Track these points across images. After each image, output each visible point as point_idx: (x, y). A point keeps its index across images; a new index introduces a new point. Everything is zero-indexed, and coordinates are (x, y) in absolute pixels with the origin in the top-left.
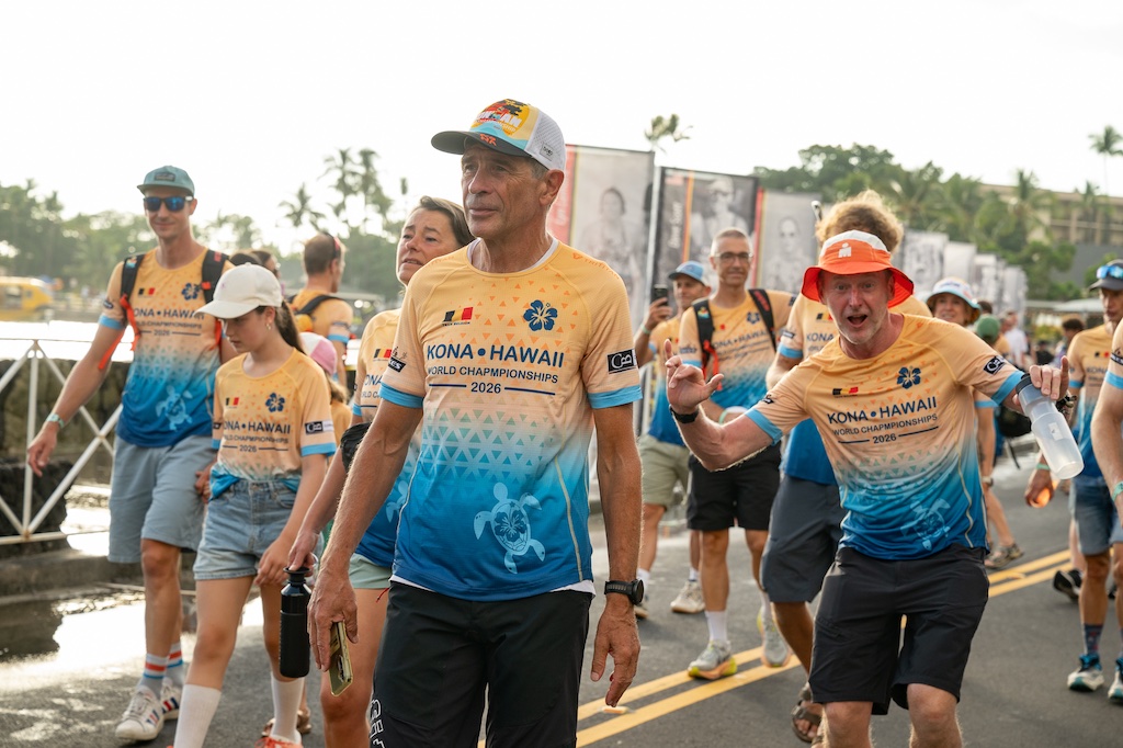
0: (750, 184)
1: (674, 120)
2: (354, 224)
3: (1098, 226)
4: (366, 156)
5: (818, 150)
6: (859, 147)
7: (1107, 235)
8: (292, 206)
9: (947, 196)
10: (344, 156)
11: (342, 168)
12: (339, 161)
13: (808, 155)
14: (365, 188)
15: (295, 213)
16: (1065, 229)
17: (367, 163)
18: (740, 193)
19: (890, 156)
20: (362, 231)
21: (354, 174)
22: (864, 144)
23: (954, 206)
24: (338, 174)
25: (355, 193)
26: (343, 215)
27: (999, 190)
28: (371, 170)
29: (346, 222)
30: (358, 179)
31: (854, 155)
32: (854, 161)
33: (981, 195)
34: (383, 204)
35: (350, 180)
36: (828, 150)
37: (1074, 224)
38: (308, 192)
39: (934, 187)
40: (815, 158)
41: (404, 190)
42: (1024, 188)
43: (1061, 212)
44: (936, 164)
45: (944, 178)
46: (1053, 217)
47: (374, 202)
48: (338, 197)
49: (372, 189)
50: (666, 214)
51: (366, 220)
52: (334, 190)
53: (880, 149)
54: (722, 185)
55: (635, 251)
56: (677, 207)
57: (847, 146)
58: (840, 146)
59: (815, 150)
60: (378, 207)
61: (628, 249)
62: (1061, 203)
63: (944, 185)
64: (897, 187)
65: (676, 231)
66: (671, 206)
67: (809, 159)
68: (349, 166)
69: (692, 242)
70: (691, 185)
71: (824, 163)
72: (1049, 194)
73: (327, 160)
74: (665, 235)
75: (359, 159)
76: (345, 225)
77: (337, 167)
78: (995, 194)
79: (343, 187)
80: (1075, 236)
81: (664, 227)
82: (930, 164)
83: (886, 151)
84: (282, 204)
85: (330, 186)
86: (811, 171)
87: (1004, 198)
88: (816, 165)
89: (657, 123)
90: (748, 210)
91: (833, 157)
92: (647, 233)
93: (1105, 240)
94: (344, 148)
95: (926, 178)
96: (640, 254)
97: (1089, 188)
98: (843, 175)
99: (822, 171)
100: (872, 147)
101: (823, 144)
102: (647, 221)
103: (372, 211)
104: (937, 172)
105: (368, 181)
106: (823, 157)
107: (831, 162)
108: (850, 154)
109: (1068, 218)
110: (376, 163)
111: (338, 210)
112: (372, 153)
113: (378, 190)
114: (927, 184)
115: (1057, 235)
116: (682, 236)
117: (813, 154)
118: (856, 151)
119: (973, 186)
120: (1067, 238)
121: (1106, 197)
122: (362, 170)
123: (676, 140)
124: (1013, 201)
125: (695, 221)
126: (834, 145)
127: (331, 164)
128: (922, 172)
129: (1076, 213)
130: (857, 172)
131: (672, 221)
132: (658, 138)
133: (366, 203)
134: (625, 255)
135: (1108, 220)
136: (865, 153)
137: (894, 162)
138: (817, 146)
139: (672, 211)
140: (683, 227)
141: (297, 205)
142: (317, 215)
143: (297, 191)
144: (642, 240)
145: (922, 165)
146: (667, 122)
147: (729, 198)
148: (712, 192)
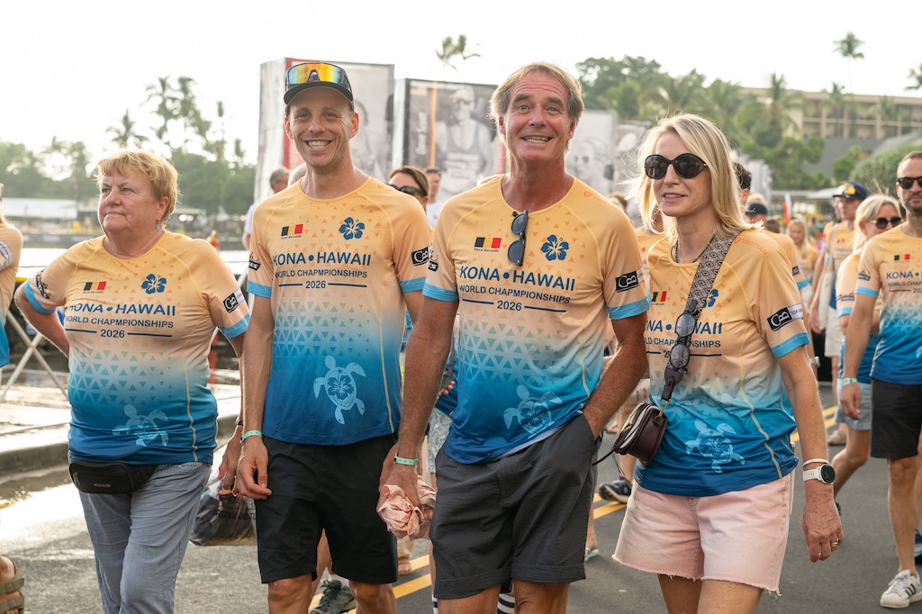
1: (462, 40)
2: (175, 145)
3: (845, 121)
4: (184, 83)
5: (593, 63)
6: (629, 58)
7: (853, 129)
8: (118, 132)
9: (709, 98)
10: (163, 83)
11: (161, 95)
12: (160, 89)
13: (584, 67)
14: (184, 113)
15: (120, 137)
16: (817, 125)
17: (185, 90)
18: (481, 101)
19: (658, 66)
20: (184, 152)
21: (174, 99)
22: (634, 56)
23: (716, 108)
24: (159, 100)
25: (176, 117)
26: (166, 137)
27: (755, 93)
28: (190, 95)
29: (168, 143)
30: (178, 104)
31: (626, 66)
32: (626, 71)
33: (740, 98)
34: (202, 127)
35: (169, 105)
36: (602, 62)
37: (824, 120)
38: (131, 118)
39: (696, 91)
40: (590, 70)
41: (221, 113)
42: (776, 90)
43: (811, 110)
44: (699, 72)
45: (706, 84)
46: (806, 115)
47: (193, 125)
48: (160, 121)
49: (191, 113)
50: (412, 123)
51: (186, 141)
52: (155, 115)
53: (648, 60)
54: (465, 93)
55: (379, 160)
56: (423, 117)
57: (619, 58)
58: (612, 58)
59: (591, 62)
60: (197, 129)
61: (373, 157)
62: (812, 104)
63: (707, 90)
64: (664, 94)
65: (422, 138)
66: (417, 115)
67: (585, 71)
68: (168, 93)
69: (438, 149)
71: (598, 74)
72: (799, 94)
73: (149, 88)
74: (412, 142)
75: (177, 86)
76: (167, 146)
77: (158, 94)
78: (752, 96)
79: (164, 112)
80: (825, 132)
81: (411, 136)
82: (693, 72)
83: (654, 61)
84: (108, 130)
85: (152, 112)
86: (588, 81)
87: (761, 100)
88: (592, 76)
89: (447, 43)
91: (606, 68)
92: (390, 142)
93: (852, 134)
94: (163, 77)
95: (690, 84)
96: (384, 162)
97: (835, 87)
98: (616, 84)
99: (597, 81)
100: (642, 58)
101: (597, 57)
102: (390, 130)
103: (191, 132)
104: (701, 78)
105: (187, 107)
106: (598, 68)
107: (605, 73)
108: (622, 65)
109: (818, 115)
110: (191, 86)
111: (160, 134)
112: (190, 80)
113: (197, 114)
114: (691, 89)
115: (810, 131)
116: (428, 143)
117: (589, 66)
118: (627, 62)
119: (732, 90)
120: (818, 134)
121: (851, 95)
122: (181, 96)
123: (464, 58)
124: (769, 101)
125: (440, 129)
126: (607, 57)
127: (152, 91)
128: (685, 80)
129: (825, 111)
130: (629, 81)
131: (419, 130)
132: (448, 56)
133: (185, 126)
134: (370, 163)
135: (853, 116)
136: (635, 64)
137: (661, 70)
138: (591, 59)
139: (417, 120)
140: (429, 135)
141: (123, 129)
142: (141, 138)
143: (121, 117)
144: (386, 148)
146: (455, 42)
147: (472, 105)
148: (455, 101)
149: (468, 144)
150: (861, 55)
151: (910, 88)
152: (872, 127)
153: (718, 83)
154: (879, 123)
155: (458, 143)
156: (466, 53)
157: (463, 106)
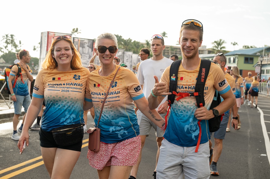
0: (92, 41)
2: (9, 50)
4: (12, 36)
9: (133, 45)
10: (7, 36)
11: (6, 38)
12: (6, 37)
14: (12, 43)
17: (12, 37)
18: (90, 43)
19: (121, 37)
20: (11, 52)
21: (9, 40)
23: (134, 47)
24: (6, 40)
25: (10, 44)
26: (7, 48)
27: (143, 44)
28: (13, 39)
29: (8, 50)
30: (10, 41)
33: (140, 45)
34: (16, 46)
35: (8, 41)
39: (130, 43)
41: (20, 43)
42: (147, 43)
44: (131, 39)
45: (132, 41)
47: (14, 46)
48: (6, 45)
49: (13, 43)
51: (12, 49)
52: (5, 43)
53: (119, 35)
54: (86, 41)
56: (77, 46)
60: (14, 47)
63: (132, 43)
64: (123, 43)
68: (8, 38)
70: (80, 41)
73: (3, 37)
75: (10, 37)
76: (7, 50)
77: (5, 38)
78: (142, 45)
79: (7, 42)
82: (129, 39)
83: (121, 36)
85: (4, 42)
87: (144, 45)
89: (74, 30)
90: (92, 46)
94: (7, 34)
95: (129, 41)
100: (118, 35)
103: (13, 48)
104: (131, 40)
105: (12, 41)
110: (14, 37)
111: (6, 47)
112: (13, 35)
113: (15, 43)
114: (129, 42)
119: (138, 43)
122: (11, 39)
124: (146, 46)
127: (4, 38)
128: (128, 40)
132: (74, 33)
133: (12, 46)
137: (122, 38)
145: (128, 39)
146: (76, 30)
147: (88, 44)
148: (84, 43)
149: (87, 52)
150: (167, 36)
151: (177, 44)
152: (168, 53)
153: (135, 41)
154: (170, 52)
155: (84, 52)
156: (78, 32)
157: (86, 44)
